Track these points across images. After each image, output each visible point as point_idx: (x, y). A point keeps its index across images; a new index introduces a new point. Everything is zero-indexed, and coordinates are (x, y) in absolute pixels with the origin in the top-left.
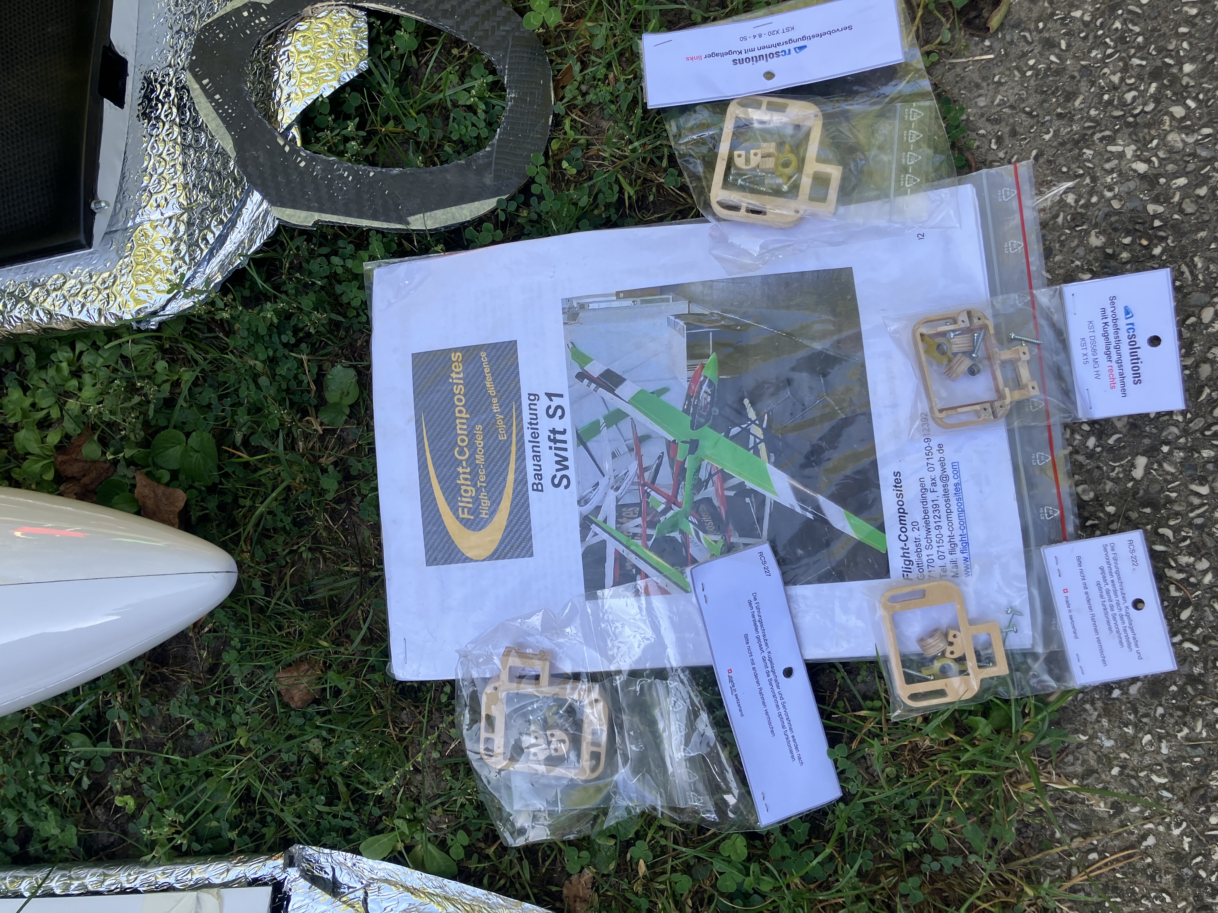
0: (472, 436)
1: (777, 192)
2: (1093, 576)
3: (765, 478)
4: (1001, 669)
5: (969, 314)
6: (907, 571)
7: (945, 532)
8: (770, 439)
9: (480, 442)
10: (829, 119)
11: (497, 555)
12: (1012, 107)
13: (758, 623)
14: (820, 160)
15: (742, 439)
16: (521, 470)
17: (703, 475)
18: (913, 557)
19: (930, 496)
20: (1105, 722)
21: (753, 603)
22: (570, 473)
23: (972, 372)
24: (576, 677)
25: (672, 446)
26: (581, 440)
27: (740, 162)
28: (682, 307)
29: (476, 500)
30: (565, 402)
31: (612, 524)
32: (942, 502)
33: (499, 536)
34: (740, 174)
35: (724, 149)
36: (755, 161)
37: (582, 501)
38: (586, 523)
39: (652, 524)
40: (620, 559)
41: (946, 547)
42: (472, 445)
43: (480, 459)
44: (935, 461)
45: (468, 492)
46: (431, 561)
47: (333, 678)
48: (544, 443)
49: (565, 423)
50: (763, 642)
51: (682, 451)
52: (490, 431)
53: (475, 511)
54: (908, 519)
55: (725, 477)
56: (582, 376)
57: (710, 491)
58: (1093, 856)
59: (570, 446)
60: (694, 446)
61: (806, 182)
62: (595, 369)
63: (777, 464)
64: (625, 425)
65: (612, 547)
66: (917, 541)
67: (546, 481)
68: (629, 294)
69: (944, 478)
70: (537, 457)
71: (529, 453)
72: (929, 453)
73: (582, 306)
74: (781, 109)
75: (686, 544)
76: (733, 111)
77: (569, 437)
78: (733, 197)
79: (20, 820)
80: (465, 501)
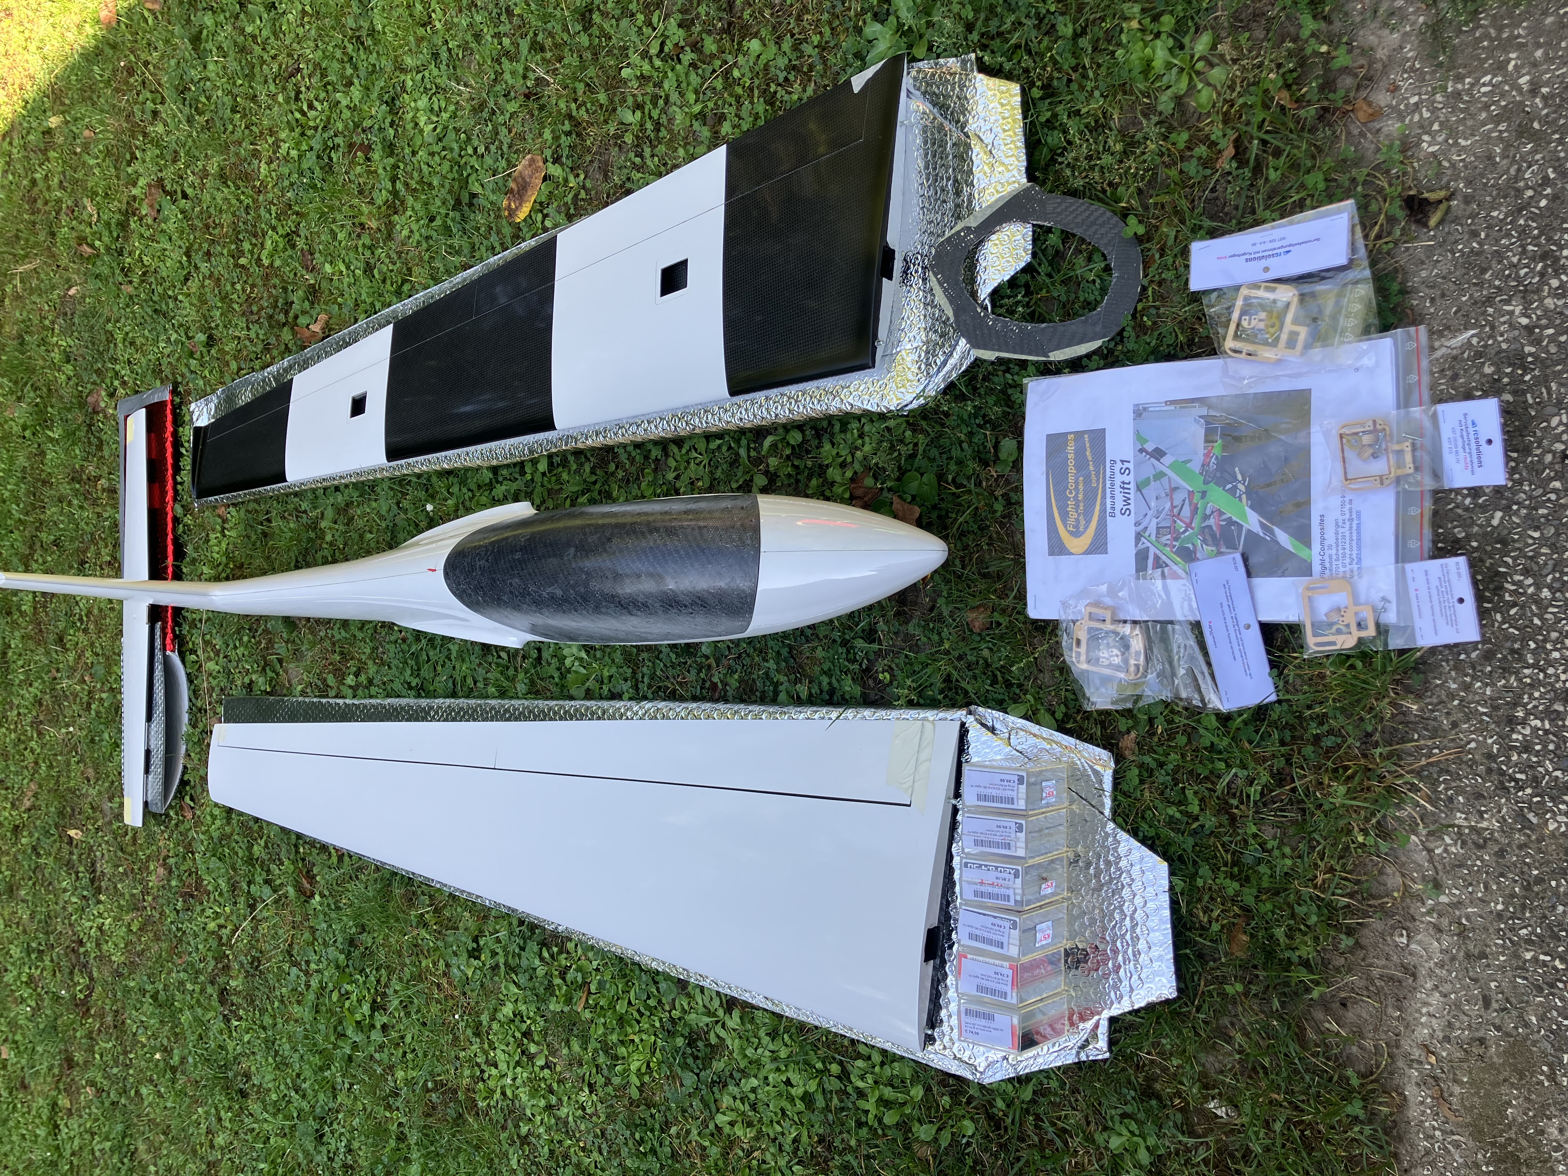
0: (1077, 483)
1: (1266, 343)
2: (1435, 583)
3: (1244, 516)
4: (1371, 632)
5: (1374, 422)
6: (1323, 573)
7: (1348, 552)
8: (1249, 492)
9: (1081, 487)
10: (1302, 297)
11: (1088, 552)
12: (1444, 278)
13: (1229, 597)
14: (1295, 322)
15: (1233, 491)
16: (1103, 504)
17: (1208, 512)
18: (1327, 565)
19: (1341, 530)
20: (1453, 673)
21: (1226, 585)
22: (1131, 507)
23: (1375, 456)
24: (1125, 622)
25: (1191, 494)
26: (1139, 489)
27: (1245, 323)
28: (1204, 411)
29: (1077, 520)
30: (1131, 466)
31: (1153, 538)
32: (1347, 534)
33: (1089, 541)
34: (1244, 330)
35: (1235, 316)
36: (1254, 323)
37: (1137, 524)
38: (1138, 536)
39: (1176, 539)
40: (1157, 558)
41: (1348, 561)
42: (1076, 488)
43: (1081, 497)
44: (1346, 510)
45: (1073, 515)
46: (1051, 553)
47: (997, 617)
48: (1118, 489)
49: (1131, 478)
50: (1232, 608)
51: (1197, 496)
52: (1087, 480)
53: (1076, 527)
54: (1326, 543)
55: (1221, 513)
56: (1141, 451)
57: (1212, 521)
58: (1436, 751)
59: (1132, 491)
60: (1204, 494)
61: (1284, 337)
62: (1150, 447)
63: (1252, 507)
64: (1165, 480)
65: (1152, 551)
66: (1330, 556)
67: (1117, 512)
68: (1173, 402)
69: (1351, 520)
70: (1113, 497)
71: (1108, 495)
72: (1343, 504)
73: (1145, 409)
74: (1273, 290)
75: (1195, 552)
76: (1244, 291)
77: (1132, 486)
78: (1238, 345)
79: (830, 684)
80: (1071, 521)
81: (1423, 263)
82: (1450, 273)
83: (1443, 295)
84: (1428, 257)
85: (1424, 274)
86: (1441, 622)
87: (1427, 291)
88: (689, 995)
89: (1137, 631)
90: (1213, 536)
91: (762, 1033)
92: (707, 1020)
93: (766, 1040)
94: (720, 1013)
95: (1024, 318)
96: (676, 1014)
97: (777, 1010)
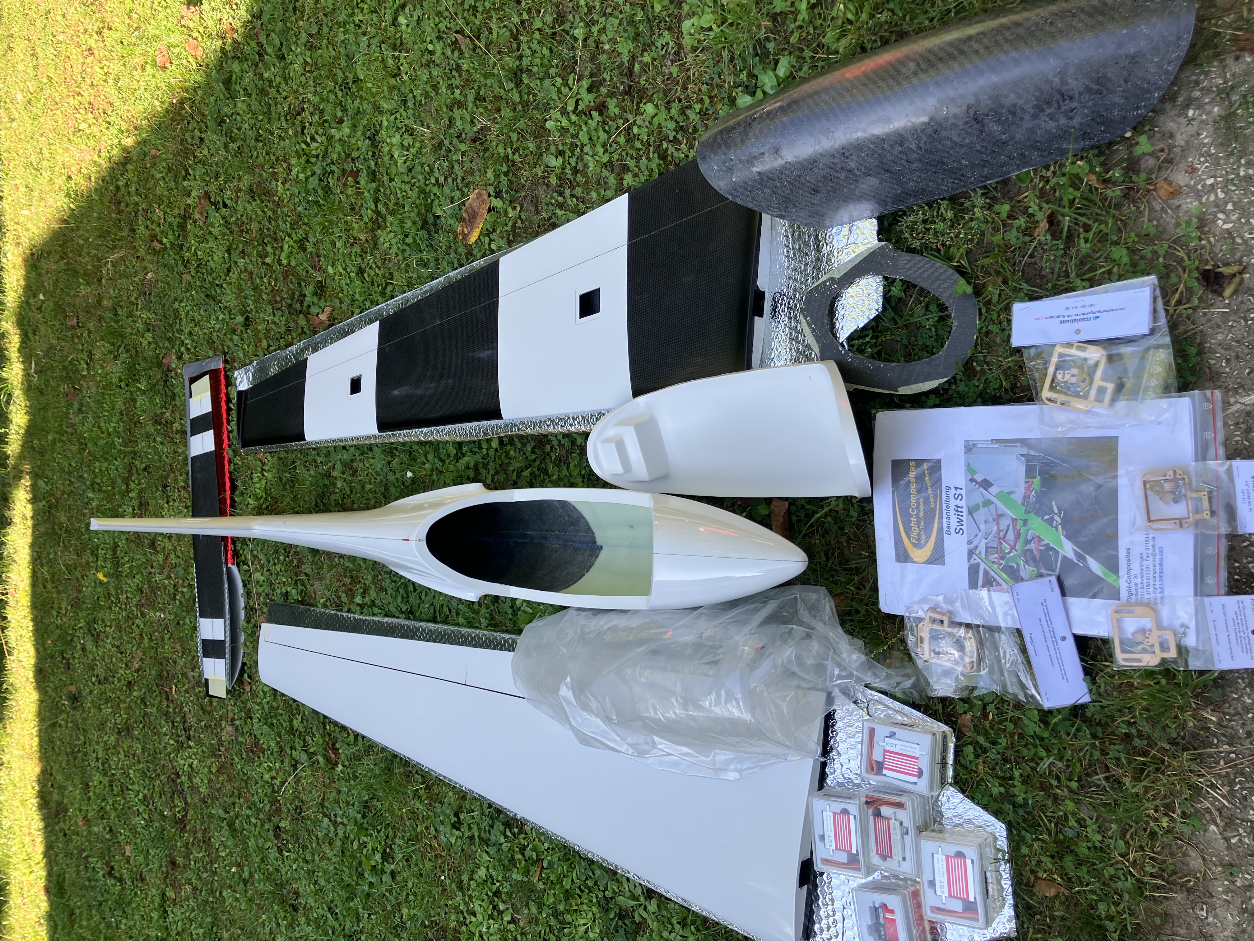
0: (918, 502)
1: (1077, 395)
2: (1231, 615)
3: (1060, 543)
4: (1172, 654)
5: (1175, 472)
6: (1129, 598)
7: (1152, 582)
8: (1065, 522)
9: (922, 508)
10: (1110, 358)
11: (928, 562)
13: (1047, 613)
14: (1103, 379)
15: (1050, 522)
16: (941, 523)
17: (1029, 538)
18: (1133, 592)
19: (1145, 563)
21: (1044, 604)
22: (964, 528)
23: (1176, 501)
24: (960, 624)
25: (1014, 520)
26: (970, 512)
27: (1059, 377)
28: (1025, 451)
29: (919, 534)
30: (963, 492)
31: (983, 555)
32: (1151, 566)
33: (929, 553)
34: (1058, 383)
35: (1051, 370)
36: (1067, 377)
37: (970, 542)
38: (971, 553)
39: (1003, 558)
40: (986, 572)
41: (1151, 590)
42: (918, 507)
43: (921, 515)
44: (1150, 545)
45: (915, 530)
46: (898, 560)
47: (856, 606)
48: (952, 512)
49: (963, 503)
50: (1049, 622)
51: (1020, 523)
52: (927, 500)
53: (919, 540)
54: (1132, 573)
55: (1041, 540)
56: (972, 480)
57: (1032, 546)
58: (1233, 755)
59: (964, 514)
60: (1025, 522)
61: (1093, 393)
62: (979, 478)
63: (1068, 537)
64: (992, 507)
65: (982, 566)
66: (1136, 584)
67: (952, 530)
68: (998, 441)
69: (1154, 554)
70: (948, 518)
71: (945, 516)
72: (1147, 540)
73: (974, 445)
74: (1084, 350)
75: (1018, 570)
76: (1059, 350)
77: (964, 510)
78: (1053, 395)
80: (914, 534)
81: (1219, 327)
82: (1244, 338)
83: (1237, 357)
84: (1224, 322)
85: (1220, 337)
86: (1237, 650)
87: (1223, 352)
88: (618, 881)
89: (970, 634)
90: (1034, 559)
91: (674, 921)
92: (632, 903)
93: (677, 927)
94: (642, 899)
95: (872, 357)
96: (608, 894)
97: (686, 905)
